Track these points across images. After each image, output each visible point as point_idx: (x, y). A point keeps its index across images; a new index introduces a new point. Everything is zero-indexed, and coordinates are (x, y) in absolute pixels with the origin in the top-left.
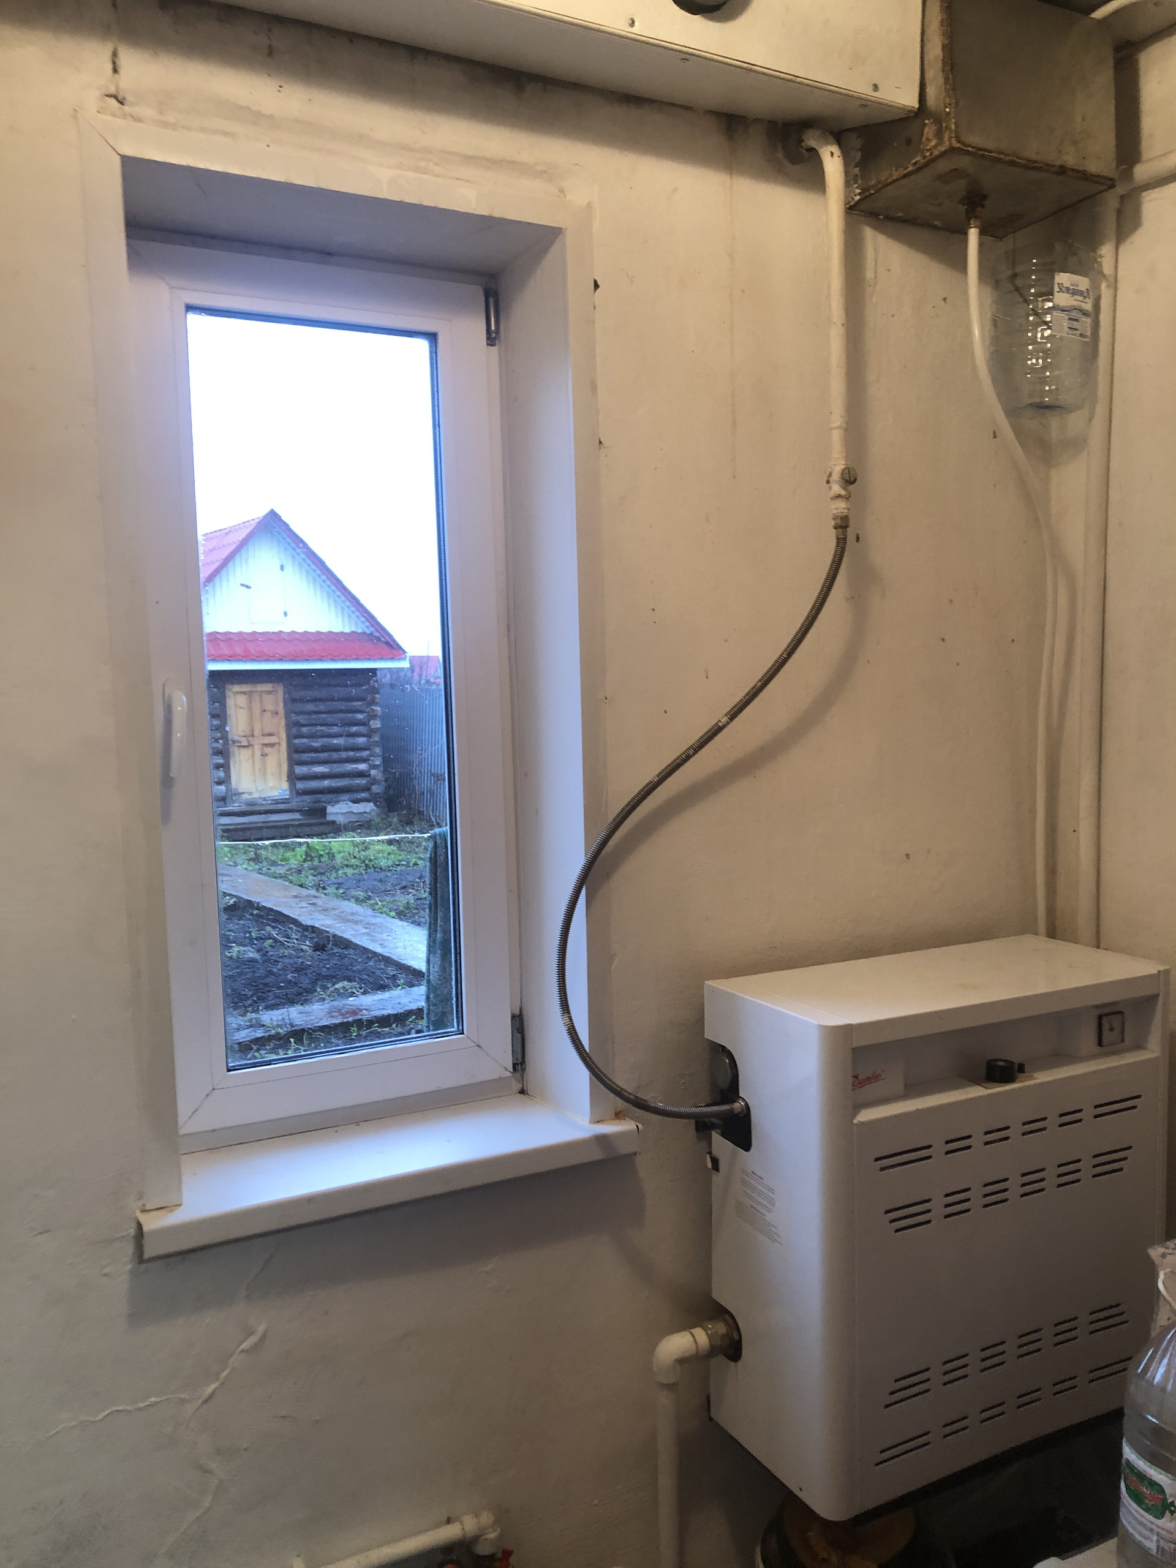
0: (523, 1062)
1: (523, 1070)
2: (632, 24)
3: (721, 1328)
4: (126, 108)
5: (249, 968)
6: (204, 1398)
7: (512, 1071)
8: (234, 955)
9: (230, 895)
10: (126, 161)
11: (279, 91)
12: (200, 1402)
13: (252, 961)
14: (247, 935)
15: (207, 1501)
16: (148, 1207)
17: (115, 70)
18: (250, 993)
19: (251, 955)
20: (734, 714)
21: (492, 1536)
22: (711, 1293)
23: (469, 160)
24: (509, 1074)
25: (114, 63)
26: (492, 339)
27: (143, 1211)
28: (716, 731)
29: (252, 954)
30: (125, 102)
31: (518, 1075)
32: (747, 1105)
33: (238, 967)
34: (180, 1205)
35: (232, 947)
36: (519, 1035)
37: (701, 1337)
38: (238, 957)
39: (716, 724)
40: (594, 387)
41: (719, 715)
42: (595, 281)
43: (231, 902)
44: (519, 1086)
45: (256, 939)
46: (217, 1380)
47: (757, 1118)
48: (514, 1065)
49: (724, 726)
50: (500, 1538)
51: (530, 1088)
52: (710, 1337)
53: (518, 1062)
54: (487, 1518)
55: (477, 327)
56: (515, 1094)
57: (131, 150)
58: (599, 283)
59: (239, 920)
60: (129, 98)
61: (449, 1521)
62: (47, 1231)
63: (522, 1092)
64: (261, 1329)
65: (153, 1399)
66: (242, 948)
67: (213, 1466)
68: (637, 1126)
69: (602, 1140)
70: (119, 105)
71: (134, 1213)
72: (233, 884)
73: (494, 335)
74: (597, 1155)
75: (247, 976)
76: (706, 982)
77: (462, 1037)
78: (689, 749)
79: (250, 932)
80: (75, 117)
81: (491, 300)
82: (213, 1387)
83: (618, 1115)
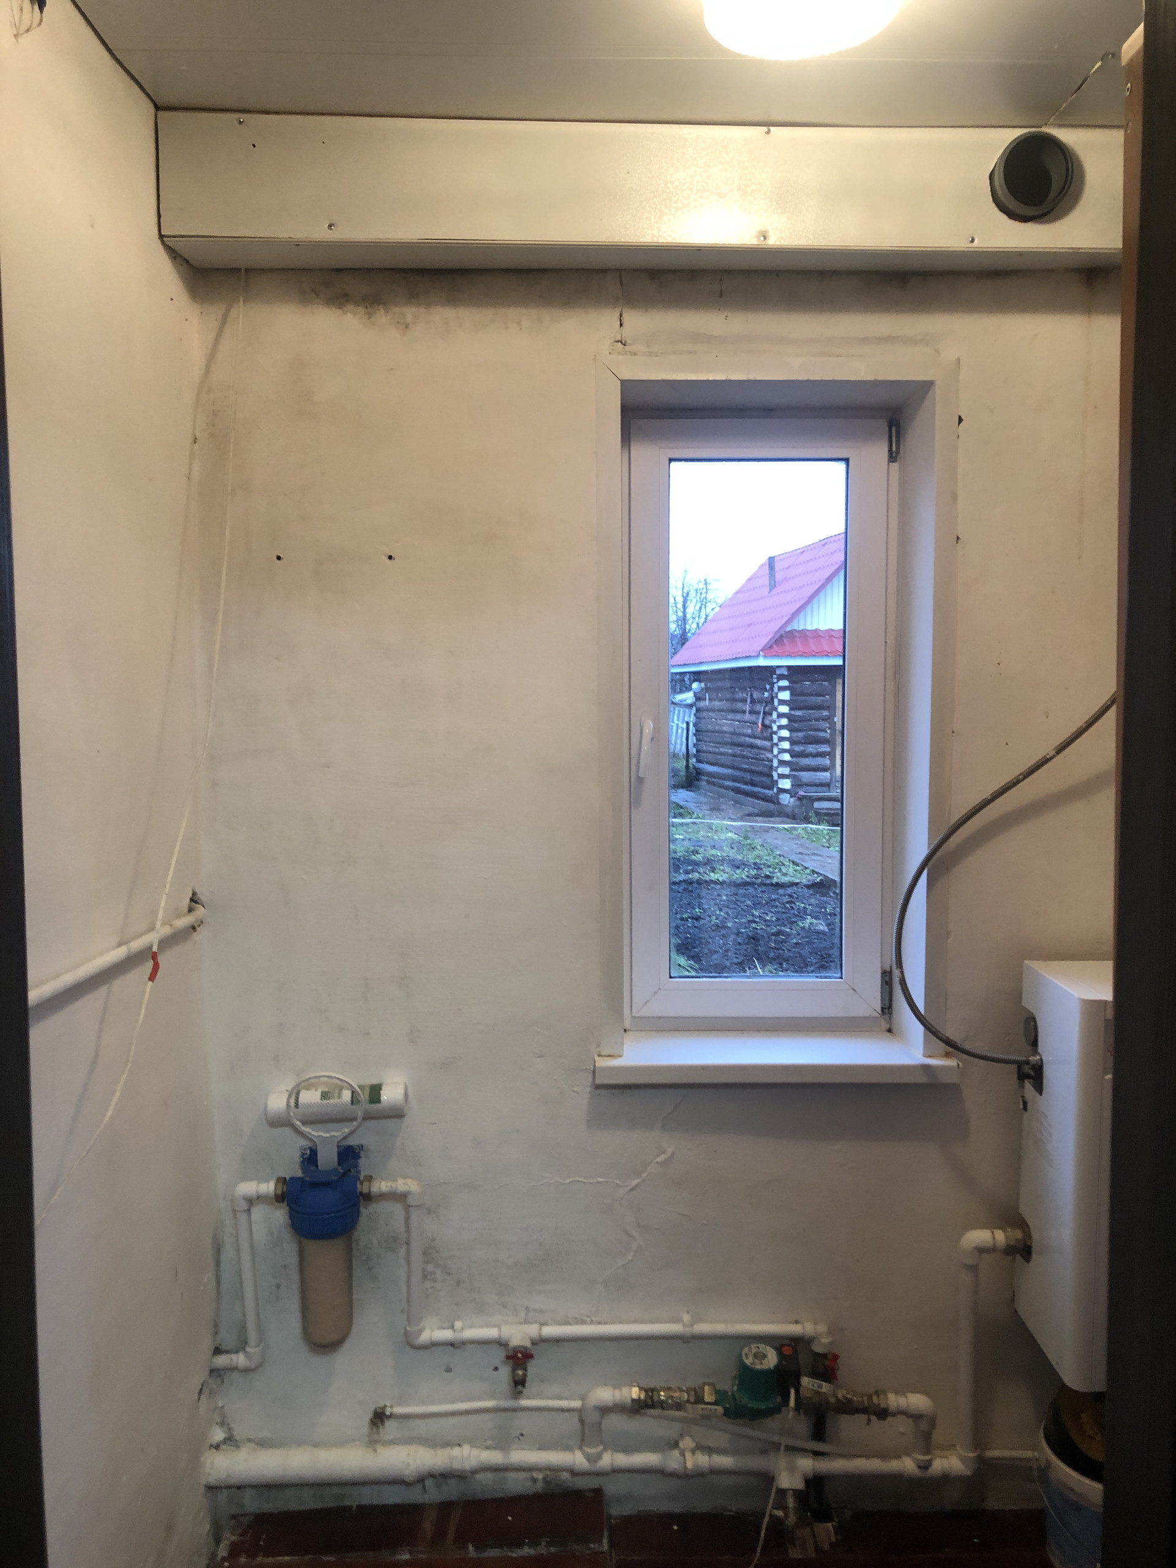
0: (890, 1007)
1: (890, 1014)
2: (973, 241)
3: (1018, 1234)
4: (627, 348)
5: (817, 939)
6: (631, 1187)
7: (880, 1012)
8: (807, 926)
9: (817, 873)
10: (623, 382)
11: (726, 319)
12: (628, 1189)
13: (823, 933)
14: (823, 910)
15: (630, 1257)
16: (603, 1053)
17: (621, 325)
18: (814, 961)
19: (821, 928)
20: (1061, 749)
21: (825, 1340)
22: (1018, 1208)
23: (864, 340)
24: (877, 1015)
25: (621, 320)
26: (893, 457)
27: (599, 1055)
28: (1045, 761)
29: (823, 927)
30: (627, 344)
31: (887, 1017)
32: (1041, 1060)
33: (807, 937)
34: (621, 1056)
35: (805, 919)
36: (887, 987)
37: (1000, 1237)
38: (810, 929)
39: (1045, 756)
40: (954, 497)
41: (1047, 749)
42: (960, 417)
43: (818, 880)
44: (888, 1026)
45: (830, 914)
46: (640, 1177)
47: (1048, 1071)
48: (883, 1009)
49: (1051, 758)
50: (831, 1343)
51: (894, 1028)
52: (1007, 1238)
53: (886, 1007)
54: (822, 1328)
55: (880, 451)
56: (883, 1031)
57: (627, 376)
58: (963, 417)
59: (823, 896)
60: (629, 342)
61: (796, 1322)
62: (542, 1056)
63: (890, 1031)
64: (670, 1151)
65: (599, 1179)
66: (814, 921)
67: (635, 1233)
68: (958, 1065)
69: (926, 1068)
70: (623, 346)
71: (594, 1056)
72: (822, 864)
73: (894, 455)
74: (922, 1079)
75: (814, 946)
76: (1026, 962)
77: (841, 982)
78: (1020, 774)
79: (825, 908)
80: (594, 360)
81: (894, 429)
82: (637, 1181)
83: (947, 1055)
